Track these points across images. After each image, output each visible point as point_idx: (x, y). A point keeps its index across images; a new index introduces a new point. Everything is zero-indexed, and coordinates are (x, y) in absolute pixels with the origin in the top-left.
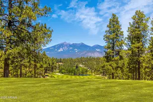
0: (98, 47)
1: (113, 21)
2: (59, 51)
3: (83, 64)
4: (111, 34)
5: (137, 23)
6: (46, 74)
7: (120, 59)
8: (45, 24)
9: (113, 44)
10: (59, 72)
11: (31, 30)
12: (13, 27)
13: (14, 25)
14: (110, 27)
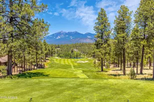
0: (89, 34)
1: (101, 14)
2: (57, 38)
3: (77, 49)
4: (100, 25)
5: (122, 16)
6: (46, 58)
7: (108, 46)
8: (43, 19)
9: (102, 33)
10: (58, 56)
11: (30, 24)
12: (15, 22)
13: (16, 20)
14: (99, 19)
